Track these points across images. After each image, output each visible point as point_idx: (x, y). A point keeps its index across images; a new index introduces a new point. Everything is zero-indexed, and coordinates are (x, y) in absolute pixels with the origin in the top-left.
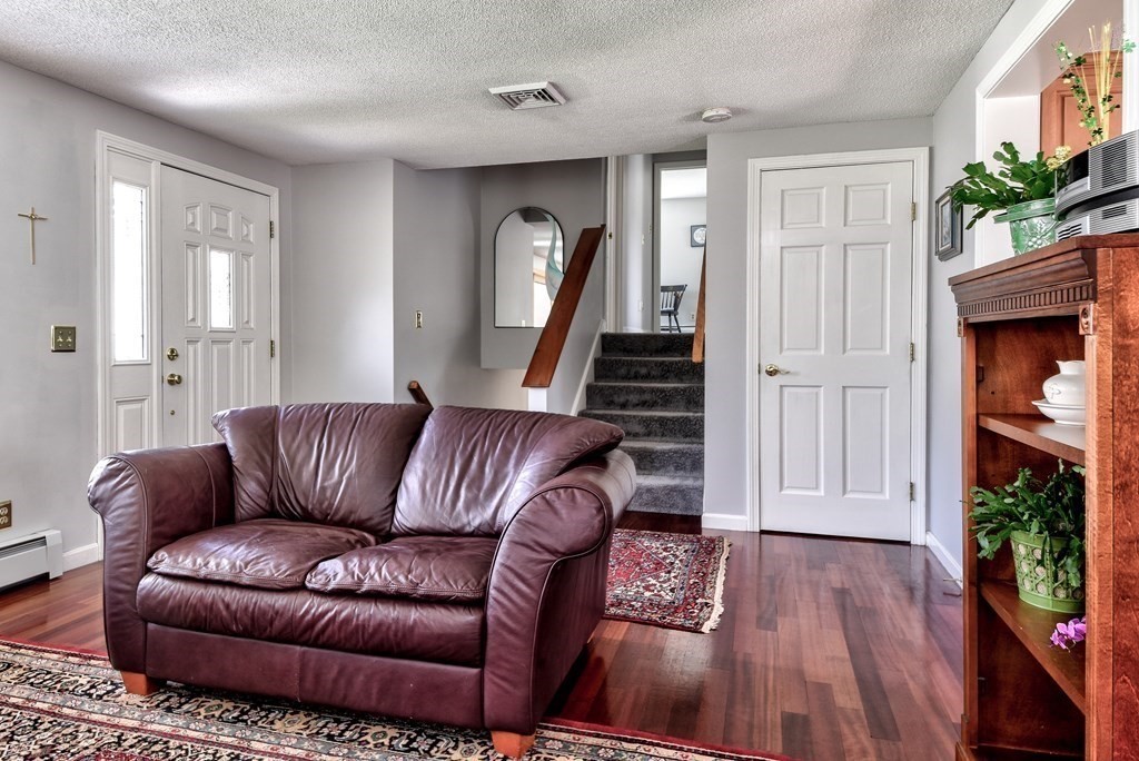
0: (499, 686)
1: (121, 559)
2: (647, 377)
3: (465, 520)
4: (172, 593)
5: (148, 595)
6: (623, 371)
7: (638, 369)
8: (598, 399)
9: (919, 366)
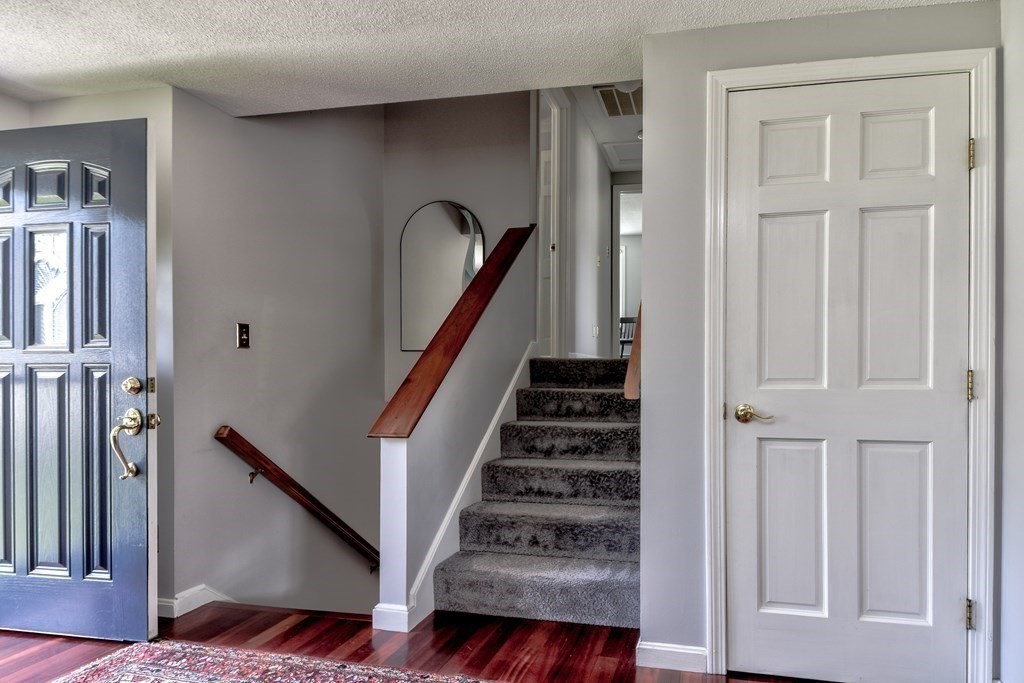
2: (583, 414)
6: (552, 407)
7: (571, 403)
8: (515, 444)
9: (980, 408)
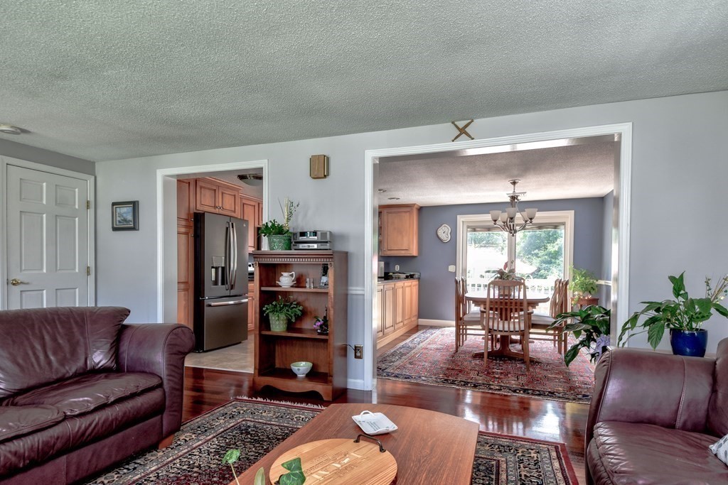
0: (172, 415)
3: (63, 371)
9: (91, 278)
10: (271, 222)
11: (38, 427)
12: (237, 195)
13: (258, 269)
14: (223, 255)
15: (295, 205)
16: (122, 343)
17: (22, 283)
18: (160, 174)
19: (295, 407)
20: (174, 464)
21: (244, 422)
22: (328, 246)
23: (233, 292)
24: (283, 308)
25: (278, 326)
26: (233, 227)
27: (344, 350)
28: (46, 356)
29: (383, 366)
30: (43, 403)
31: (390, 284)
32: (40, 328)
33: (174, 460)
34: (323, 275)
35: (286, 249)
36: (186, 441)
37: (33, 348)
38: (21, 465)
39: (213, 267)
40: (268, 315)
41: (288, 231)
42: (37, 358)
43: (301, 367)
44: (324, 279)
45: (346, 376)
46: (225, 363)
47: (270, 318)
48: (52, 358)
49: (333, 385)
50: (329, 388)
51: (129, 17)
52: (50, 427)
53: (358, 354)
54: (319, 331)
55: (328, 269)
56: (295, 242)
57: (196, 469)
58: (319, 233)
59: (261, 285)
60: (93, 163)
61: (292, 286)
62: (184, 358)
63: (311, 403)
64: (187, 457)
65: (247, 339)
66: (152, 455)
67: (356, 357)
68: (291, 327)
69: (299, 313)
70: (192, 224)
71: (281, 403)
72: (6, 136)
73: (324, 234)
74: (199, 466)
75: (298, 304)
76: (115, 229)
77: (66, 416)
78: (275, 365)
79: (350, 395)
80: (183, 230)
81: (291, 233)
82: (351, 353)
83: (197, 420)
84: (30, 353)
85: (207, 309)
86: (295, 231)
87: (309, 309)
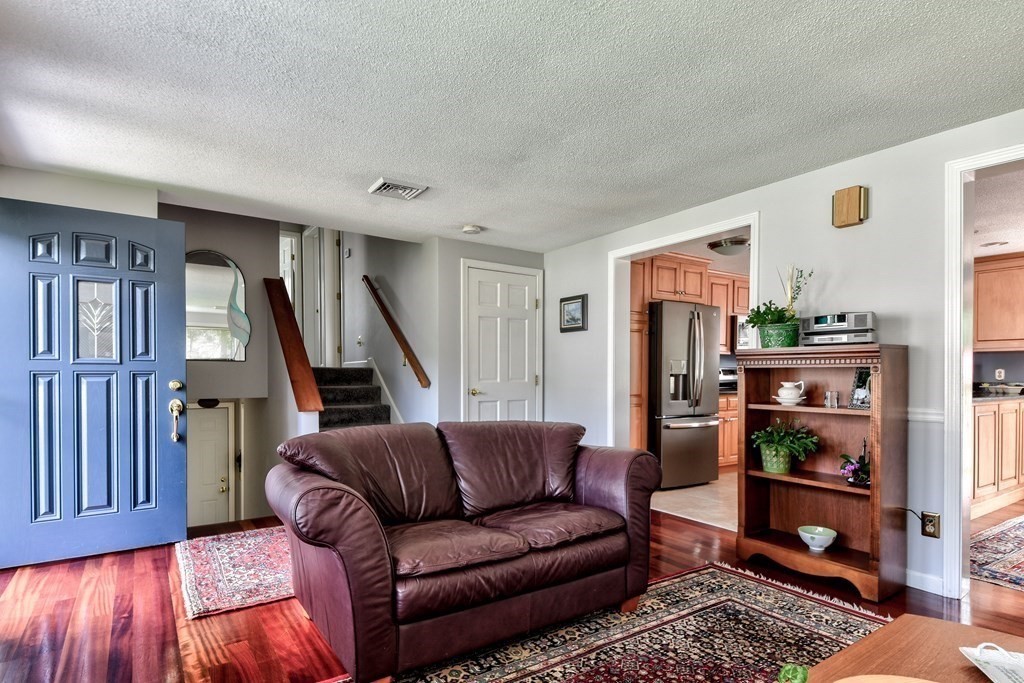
0: (637, 571)
1: (375, 576)
3: (524, 494)
4: (440, 586)
5: (406, 596)
9: (539, 388)
10: (765, 304)
11: (507, 556)
12: (704, 272)
13: (743, 376)
14: (686, 358)
15: (805, 274)
16: (579, 469)
17: (480, 393)
18: (612, 256)
19: (811, 599)
20: (643, 638)
21: (730, 603)
22: (869, 337)
23: (698, 410)
24: (784, 437)
25: (774, 465)
26: (699, 318)
27: (900, 518)
28: (509, 475)
29: (980, 558)
30: (508, 529)
31: (989, 405)
32: (503, 444)
33: (642, 632)
34: (858, 387)
35: (789, 346)
36: (653, 609)
37: (497, 465)
38: (492, 595)
39: (672, 375)
40: (758, 447)
41: (793, 316)
42: (501, 477)
43: (818, 537)
44: (861, 393)
45: (904, 563)
46: (691, 510)
47: (763, 452)
48: (513, 477)
49: (879, 575)
50: (875, 579)
51: (596, 57)
52: (517, 558)
53: (930, 529)
54: (851, 480)
55: (868, 375)
56: (806, 334)
57: (671, 654)
58: (851, 318)
59: (748, 401)
60: (542, 254)
61: (798, 404)
62: (650, 496)
63: (840, 598)
64: (657, 633)
65: (717, 478)
66: (615, 618)
67: (924, 533)
68: (795, 467)
69: (812, 447)
70: (646, 318)
71: (785, 586)
72: (468, 238)
73: (861, 318)
74: (675, 651)
75: (810, 433)
76: (563, 330)
77: (531, 547)
78: (769, 525)
79: (912, 600)
80: (636, 326)
81: (798, 319)
82: (914, 524)
83: (666, 583)
84: (495, 469)
85: (665, 433)
86: (804, 316)
87: (829, 442)
